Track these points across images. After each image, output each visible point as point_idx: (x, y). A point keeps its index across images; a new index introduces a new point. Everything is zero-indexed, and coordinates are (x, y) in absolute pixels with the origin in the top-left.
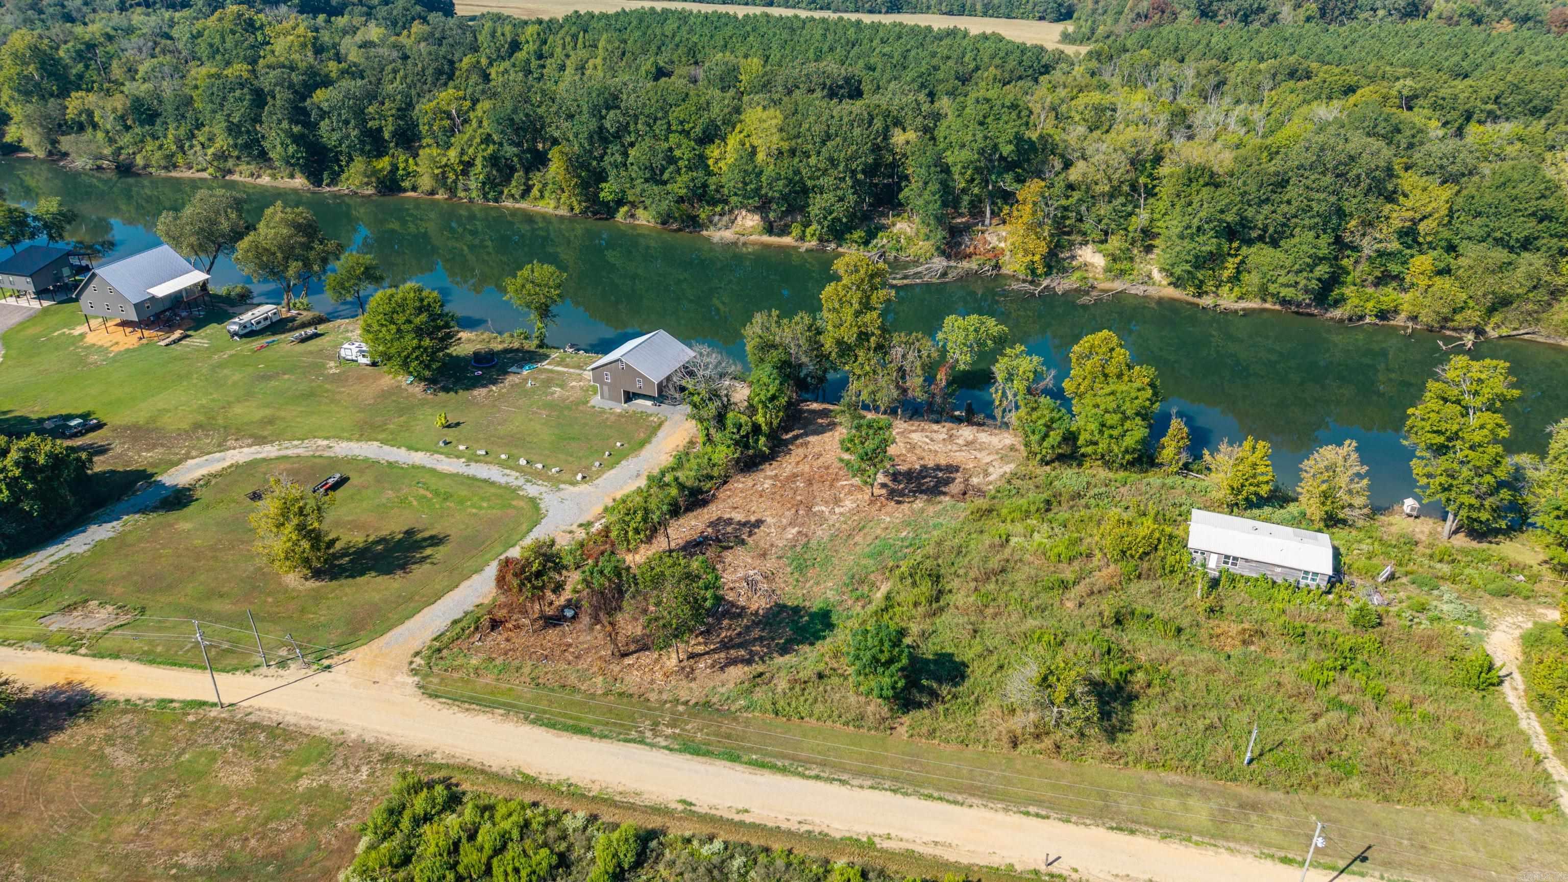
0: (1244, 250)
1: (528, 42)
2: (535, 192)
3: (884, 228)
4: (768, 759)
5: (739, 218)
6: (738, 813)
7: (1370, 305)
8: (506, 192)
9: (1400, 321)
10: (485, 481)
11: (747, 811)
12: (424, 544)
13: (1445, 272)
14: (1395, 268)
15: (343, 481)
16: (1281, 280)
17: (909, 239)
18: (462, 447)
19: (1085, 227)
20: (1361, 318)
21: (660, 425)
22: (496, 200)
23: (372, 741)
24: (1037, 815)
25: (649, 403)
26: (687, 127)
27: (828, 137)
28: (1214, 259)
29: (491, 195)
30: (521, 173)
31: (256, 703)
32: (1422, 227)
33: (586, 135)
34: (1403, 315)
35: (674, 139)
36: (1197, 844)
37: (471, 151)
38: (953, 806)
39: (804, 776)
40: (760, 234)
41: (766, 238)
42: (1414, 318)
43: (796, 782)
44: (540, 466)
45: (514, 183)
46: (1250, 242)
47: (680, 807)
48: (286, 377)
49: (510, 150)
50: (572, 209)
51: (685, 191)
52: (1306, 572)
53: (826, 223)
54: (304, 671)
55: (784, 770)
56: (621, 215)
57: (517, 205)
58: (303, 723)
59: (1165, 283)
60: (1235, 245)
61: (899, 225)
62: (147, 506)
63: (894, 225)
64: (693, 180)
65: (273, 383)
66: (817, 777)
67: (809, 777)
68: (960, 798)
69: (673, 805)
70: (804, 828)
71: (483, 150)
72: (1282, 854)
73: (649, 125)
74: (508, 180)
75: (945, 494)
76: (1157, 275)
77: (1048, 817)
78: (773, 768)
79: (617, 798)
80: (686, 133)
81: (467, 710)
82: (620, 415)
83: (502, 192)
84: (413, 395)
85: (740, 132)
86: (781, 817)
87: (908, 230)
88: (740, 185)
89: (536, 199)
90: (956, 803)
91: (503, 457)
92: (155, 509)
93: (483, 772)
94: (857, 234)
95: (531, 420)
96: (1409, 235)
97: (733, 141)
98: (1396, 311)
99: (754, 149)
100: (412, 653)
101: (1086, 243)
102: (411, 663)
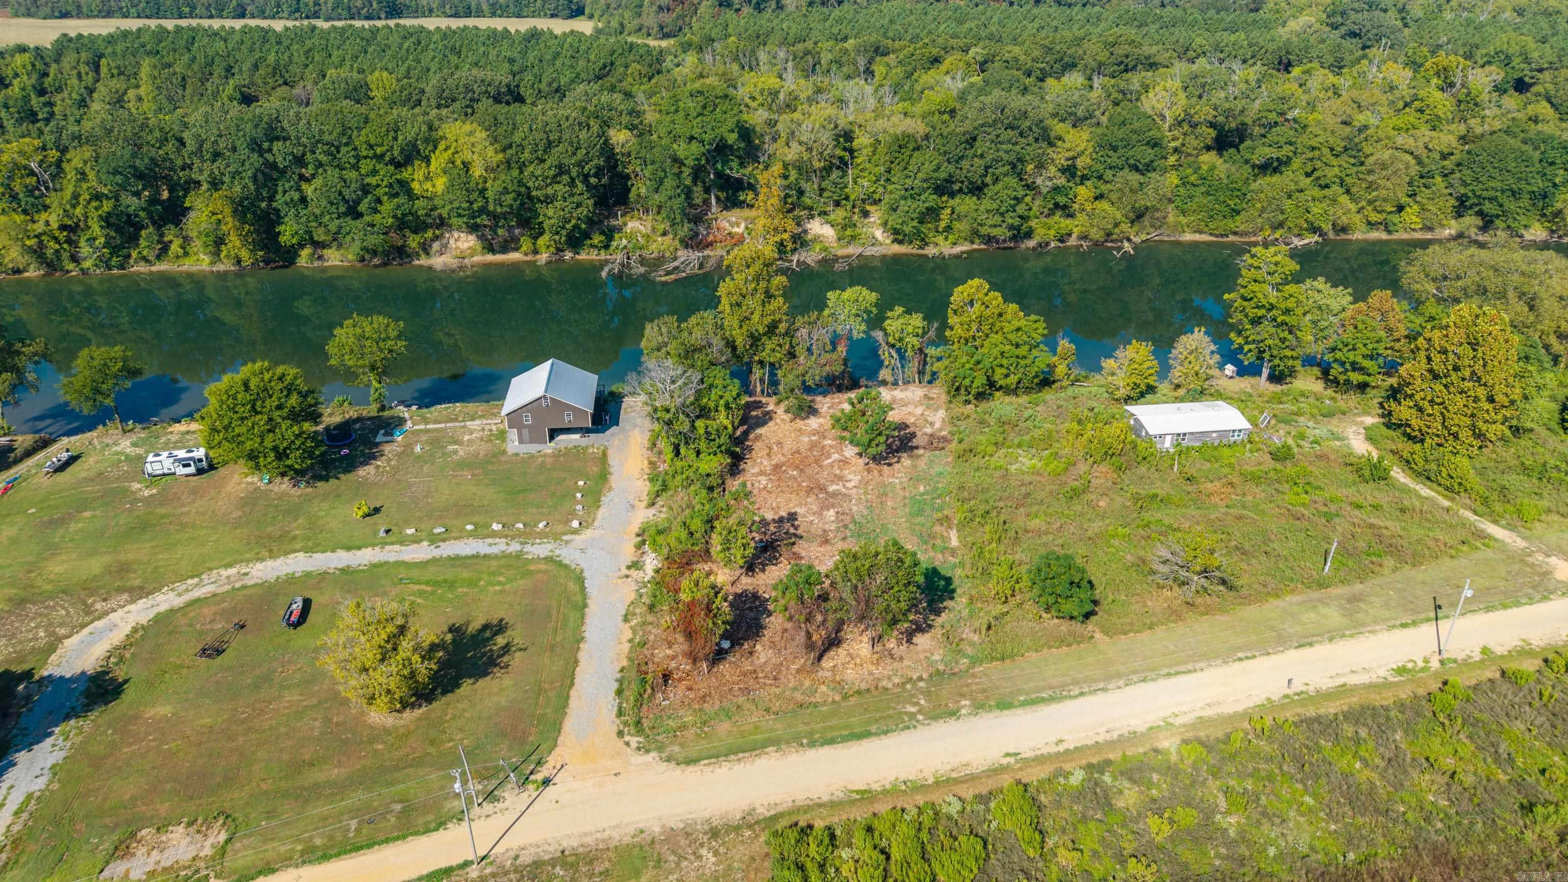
0: (951, 202)
1: (16, 75)
2: (175, 248)
3: (619, 229)
4: (1034, 696)
5: (452, 241)
6: (1057, 744)
7: (1053, 232)
8: (134, 254)
9: (1072, 241)
10: (473, 556)
11: (1061, 741)
12: (488, 634)
13: (1099, 197)
14: (1062, 200)
15: (307, 603)
16: (990, 222)
17: (647, 237)
18: (410, 531)
19: (807, 201)
20: (1047, 244)
21: (605, 454)
22: (122, 267)
23: (681, 826)
24: (1247, 658)
25: (577, 436)
26: (379, 150)
27: (550, 145)
28: (932, 213)
29: (115, 261)
30: (151, 229)
31: (511, 842)
32: (1080, 163)
33: (250, 173)
34: (1074, 236)
35: (366, 166)
36: (1351, 636)
37: (79, 211)
38: (1191, 675)
39: (1071, 697)
40: (483, 254)
41: (490, 258)
42: (1085, 237)
43: (1069, 704)
44: (520, 526)
45: (143, 243)
46: (952, 195)
47: (1012, 760)
48: (87, 514)
49: (131, 203)
50: (239, 262)
51: (390, 220)
52: (1234, 431)
53: (564, 232)
54: (525, 794)
55: (1052, 700)
56: (304, 257)
57: (153, 269)
58: (588, 840)
59: (888, 241)
60: (944, 198)
61: (630, 225)
62: (73, 708)
63: (625, 224)
64: (398, 207)
65: (73, 527)
66: (1082, 694)
67: (1076, 697)
68: (1190, 667)
69: (1005, 761)
70: (1115, 735)
71: (97, 209)
72: (1398, 622)
73: (332, 154)
74: (133, 240)
75: (917, 448)
76: (879, 234)
77: (1254, 657)
78: (1042, 700)
79: (954, 775)
80: (380, 158)
81: (739, 760)
82: (554, 455)
83: (129, 256)
84: (282, 496)
85: (446, 150)
86: (1091, 734)
87: (642, 228)
88: (465, 205)
89: (178, 257)
90: (1189, 672)
91: (469, 527)
92: (87, 708)
93: (820, 805)
94: (597, 239)
95: (459, 484)
96: (1069, 171)
97: (438, 160)
98: (1070, 235)
99: (466, 166)
100: (614, 735)
101: (812, 217)
102: (627, 744)
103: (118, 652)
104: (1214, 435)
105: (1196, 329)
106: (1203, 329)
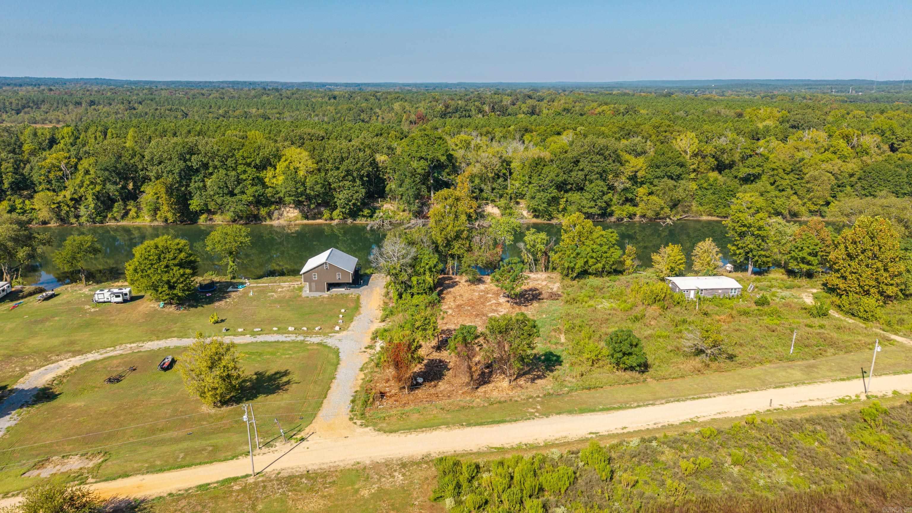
0: (566, 195)
1: (63, 138)
2: (132, 213)
3: (379, 208)
4: (608, 406)
5: (285, 213)
6: (623, 429)
7: (625, 213)
8: (109, 216)
9: (637, 219)
10: (275, 342)
11: (625, 428)
12: (278, 376)
13: (651, 194)
14: (630, 196)
15: (173, 361)
16: (588, 205)
17: (394, 212)
18: (240, 330)
19: (484, 195)
20: (622, 219)
21: (358, 298)
22: (102, 222)
23: (383, 461)
24: (743, 392)
25: (342, 290)
26: (249, 161)
27: (342, 160)
28: (555, 200)
29: (98, 219)
30: (121, 202)
31: (277, 466)
32: (639, 174)
33: (177, 171)
34: (638, 216)
35: (240, 168)
36: (809, 384)
37: (83, 190)
38: (707, 399)
39: (632, 408)
40: (302, 220)
41: (306, 222)
42: (644, 216)
43: (630, 411)
44: (305, 329)
45: (115, 210)
46: (566, 191)
47: (594, 436)
48: (57, 318)
49: (111, 188)
50: (166, 220)
51: (251, 198)
52: (732, 289)
53: (348, 207)
54: (289, 444)
55: (619, 408)
56: (202, 219)
57: (119, 224)
58: (325, 466)
59: (530, 217)
60: (562, 193)
61: (385, 206)
62: (27, 402)
63: (383, 206)
64: (256, 191)
65: (47, 323)
66: (639, 406)
67: (635, 407)
68: (707, 395)
69: (590, 436)
70: (660, 426)
71: (92, 189)
72: (838, 378)
73: (222, 162)
74: (109, 208)
75: (543, 299)
76: (525, 213)
77: (748, 392)
78: (614, 409)
79: (557, 442)
80: (249, 165)
81: (423, 431)
82: (329, 298)
83: (106, 216)
84: (169, 314)
85: (286, 160)
86: (644, 425)
87: (392, 208)
88: (294, 189)
89: (133, 218)
90: (706, 397)
91: (275, 329)
92: (35, 403)
93: (471, 454)
94: (366, 212)
95: (272, 310)
96: (633, 179)
97: (281, 166)
98: (635, 215)
99: (296, 169)
100: (347, 419)
101: (487, 204)
102: (355, 423)
103: (60, 379)
104: (720, 291)
105: (707, 239)
106: (711, 239)
